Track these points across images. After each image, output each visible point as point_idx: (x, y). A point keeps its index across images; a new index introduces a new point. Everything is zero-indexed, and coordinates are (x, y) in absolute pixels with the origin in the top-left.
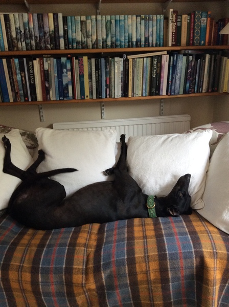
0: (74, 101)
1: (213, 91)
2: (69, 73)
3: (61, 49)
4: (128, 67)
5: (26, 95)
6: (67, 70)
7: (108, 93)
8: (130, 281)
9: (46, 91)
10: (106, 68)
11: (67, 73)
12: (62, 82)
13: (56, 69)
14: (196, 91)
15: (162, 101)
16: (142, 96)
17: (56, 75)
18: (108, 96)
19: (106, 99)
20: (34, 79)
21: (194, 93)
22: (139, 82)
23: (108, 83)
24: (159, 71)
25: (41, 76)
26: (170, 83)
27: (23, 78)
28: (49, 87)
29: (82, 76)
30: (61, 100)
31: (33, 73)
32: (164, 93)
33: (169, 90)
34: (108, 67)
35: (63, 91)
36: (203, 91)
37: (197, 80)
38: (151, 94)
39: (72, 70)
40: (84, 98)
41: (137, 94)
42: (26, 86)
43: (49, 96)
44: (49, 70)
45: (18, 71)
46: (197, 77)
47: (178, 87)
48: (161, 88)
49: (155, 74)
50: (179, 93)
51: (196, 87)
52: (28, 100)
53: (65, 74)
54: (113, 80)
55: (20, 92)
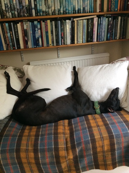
0: (43, 48)
1: (123, 38)
2: (39, 31)
3: (33, 16)
4: (74, 26)
5: (14, 46)
6: (38, 29)
7: (63, 42)
8: (93, 152)
9: (26, 42)
10: (61, 27)
11: (38, 31)
12: (35, 36)
13: (31, 29)
14: (113, 38)
15: (93, 45)
16: (83, 43)
17: (31, 32)
18: (63, 44)
19: (62, 46)
20: (18, 35)
21: (112, 39)
22: (81, 35)
23: (62, 36)
24: (92, 27)
25: (22, 33)
26: (99, 34)
27: (12, 35)
28: (27, 40)
29: (47, 32)
30: (35, 47)
31: (18, 32)
32: (95, 40)
33: (98, 39)
34: (62, 26)
35: (36, 42)
36: (117, 39)
37: (114, 32)
38: (88, 41)
39: (41, 29)
40: (49, 46)
41: (80, 42)
42: (14, 40)
43: (28, 45)
44: (27, 29)
45: (8, 31)
46: (114, 30)
47: (103, 36)
48: (93, 37)
49: (90, 30)
50: (104, 40)
51: (113, 36)
52: (15, 49)
53: (37, 31)
54: (65, 34)
55: (10, 44)
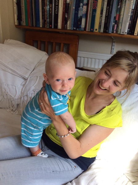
0: (85, 32)
2: (85, 7)
5: (51, 23)
7: (115, 29)
10: (118, 5)
12: (77, 14)
17: (74, 8)
18: (115, 32)
19: (112, 34)
20: (58, 10)
25: (63, 8)
27: (51, 9)
30: (75, 30)
31: (58, 5)
35: (77, 22)
40: (93, 31)
44: (70, 4)
45: (48, 3)
52: (51, 27)
53: (81, 7)
54: (121, 17)
